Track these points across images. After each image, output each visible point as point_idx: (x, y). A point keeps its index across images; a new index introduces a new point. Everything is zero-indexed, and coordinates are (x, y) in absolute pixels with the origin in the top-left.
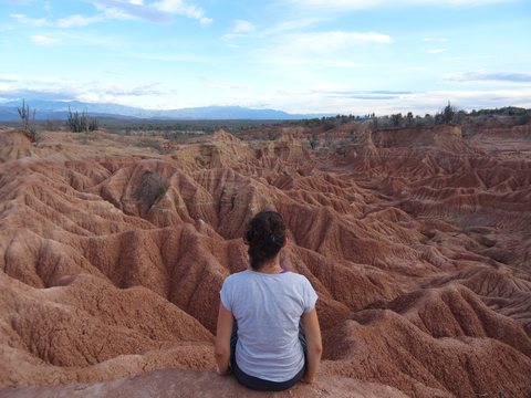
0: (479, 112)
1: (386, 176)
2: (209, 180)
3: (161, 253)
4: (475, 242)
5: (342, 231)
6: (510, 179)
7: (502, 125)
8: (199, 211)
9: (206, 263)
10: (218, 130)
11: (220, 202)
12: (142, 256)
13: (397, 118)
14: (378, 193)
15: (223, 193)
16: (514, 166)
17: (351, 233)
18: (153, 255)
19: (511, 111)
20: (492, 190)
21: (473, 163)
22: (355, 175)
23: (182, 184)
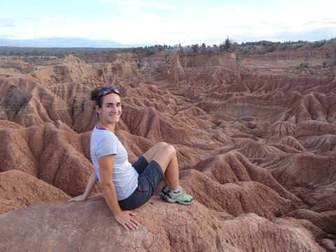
0: (246, 44)
1: (189, 86)
2: (63, 92)
3: (29, 145)
4: (245, 127)
5: (162, 123)
6: (265, 85)
7: (259, 53)
8: (57, 115)
9: (65, 150)
10: (67, 55)
11: (73, 107)
12: (14, 149)
13: (195, 47)
14: (184, 98)
15: (75, 101)
16: (266, 78)
17: (168, 124)
18: (22, 147)
19: (264, 44)
20: (255, 93)
21: (243, 76)
22: (169, 86)
23: (42, 95)
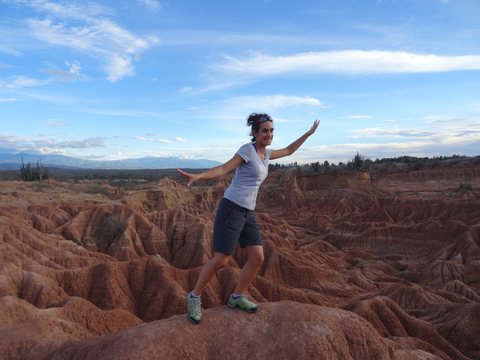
0: (383, 160)
1: (311, 214)
2: (162, 220)
3: (129, 282)
4: (391, 268)
5: (282, 261)
6: (414, 213)
7: (401, 171)
8: (155, 248)
9: (172, 289)
10: (163, 177)
11: (173, 239)
12: (114, 285)
13: (316, 166)
14: (306, 230)
15: (175, 231)
16: (414, 203)
17: (289, 262)
18: (122, 284)
19: (406, 160)
20: (400, 223)
21: (381, 201)
22: (285, 215)
23: (138, 224)
